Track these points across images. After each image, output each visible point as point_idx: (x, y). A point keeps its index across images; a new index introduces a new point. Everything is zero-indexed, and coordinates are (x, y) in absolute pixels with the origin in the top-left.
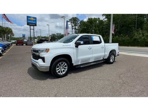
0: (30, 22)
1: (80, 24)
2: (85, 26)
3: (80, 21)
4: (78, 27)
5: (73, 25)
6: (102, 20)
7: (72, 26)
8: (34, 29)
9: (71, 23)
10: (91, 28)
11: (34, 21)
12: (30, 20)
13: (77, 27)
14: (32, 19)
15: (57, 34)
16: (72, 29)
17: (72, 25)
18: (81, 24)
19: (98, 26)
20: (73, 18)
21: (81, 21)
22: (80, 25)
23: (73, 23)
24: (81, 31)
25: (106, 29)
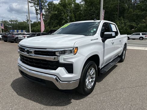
1: (47, 7)
2: (56, 11)
3: (47, 3)
4: (46, 12)
5: (38, 8)
6: (78, 4)
7: (37, 10)
9: (35, 4)
10: (64, 13)
15: (12, 21)
16: (37, 14)
17: (35, 7)
18: (49, 7)
19: (73, 11)
21: (49, 3)
22: (49, 9)
23: (37, 4)
24: (51, 17)
25: (85, 16)
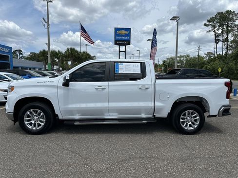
0: (119, 38)
7: (217, 36)
8: (125, 52)
9: (214, 27)
11: (126, 35)
12: (120, 35)
13: (230, 35)
14: (124, 32)
16: (217, 41)
17: (215, 31)
20: (221, 14)
23: (218, 26)
